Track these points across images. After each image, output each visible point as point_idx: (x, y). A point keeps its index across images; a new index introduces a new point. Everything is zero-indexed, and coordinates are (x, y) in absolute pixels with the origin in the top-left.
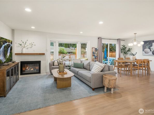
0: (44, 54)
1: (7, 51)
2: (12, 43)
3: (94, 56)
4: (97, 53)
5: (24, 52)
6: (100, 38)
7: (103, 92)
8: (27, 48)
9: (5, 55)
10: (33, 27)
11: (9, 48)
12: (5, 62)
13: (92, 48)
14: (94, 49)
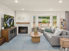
0: (29, 23)
1: (11, 21)
2: (14, 18)
3: (63, 24)
4: (64, 23)
5: (20, 22)
6: (67, 12)
7: (59, 49)
8: (21, 20)
9: (10, 23)
10: (23, 9)
11: (12, 20)
12: (10, 27)
13: (61, 19)
14: (62, 20)
